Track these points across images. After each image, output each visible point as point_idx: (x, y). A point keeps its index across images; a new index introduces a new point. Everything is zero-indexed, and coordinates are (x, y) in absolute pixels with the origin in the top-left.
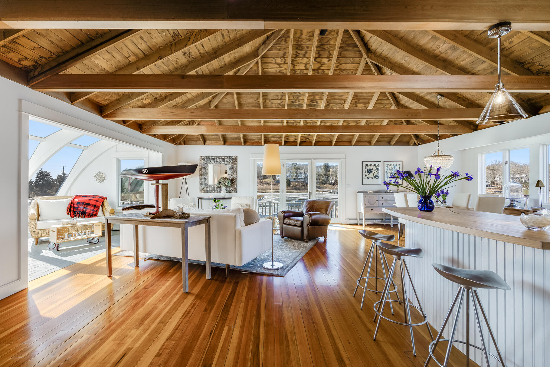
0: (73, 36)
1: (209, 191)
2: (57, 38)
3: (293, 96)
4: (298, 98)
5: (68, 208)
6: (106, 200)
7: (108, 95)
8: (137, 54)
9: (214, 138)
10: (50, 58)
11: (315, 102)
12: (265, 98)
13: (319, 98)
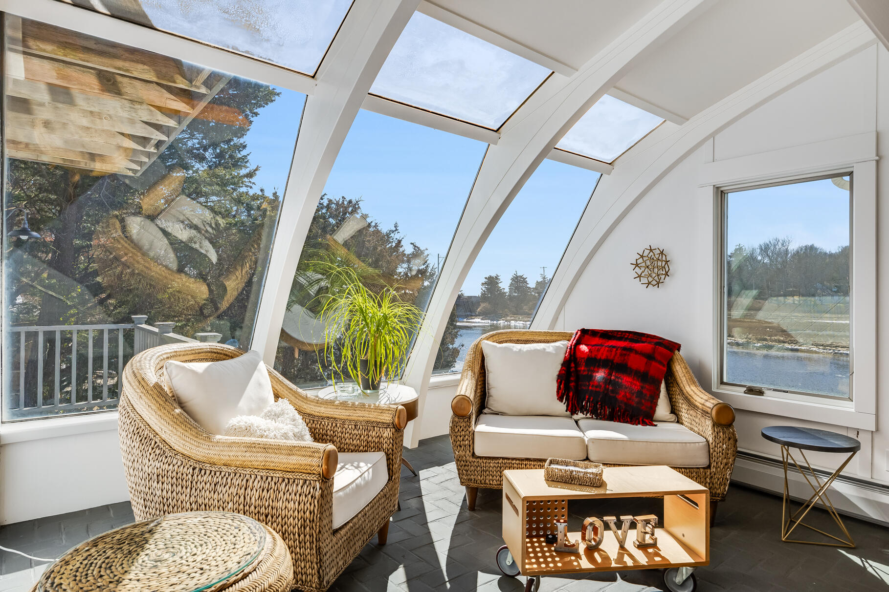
6: (677, 352)
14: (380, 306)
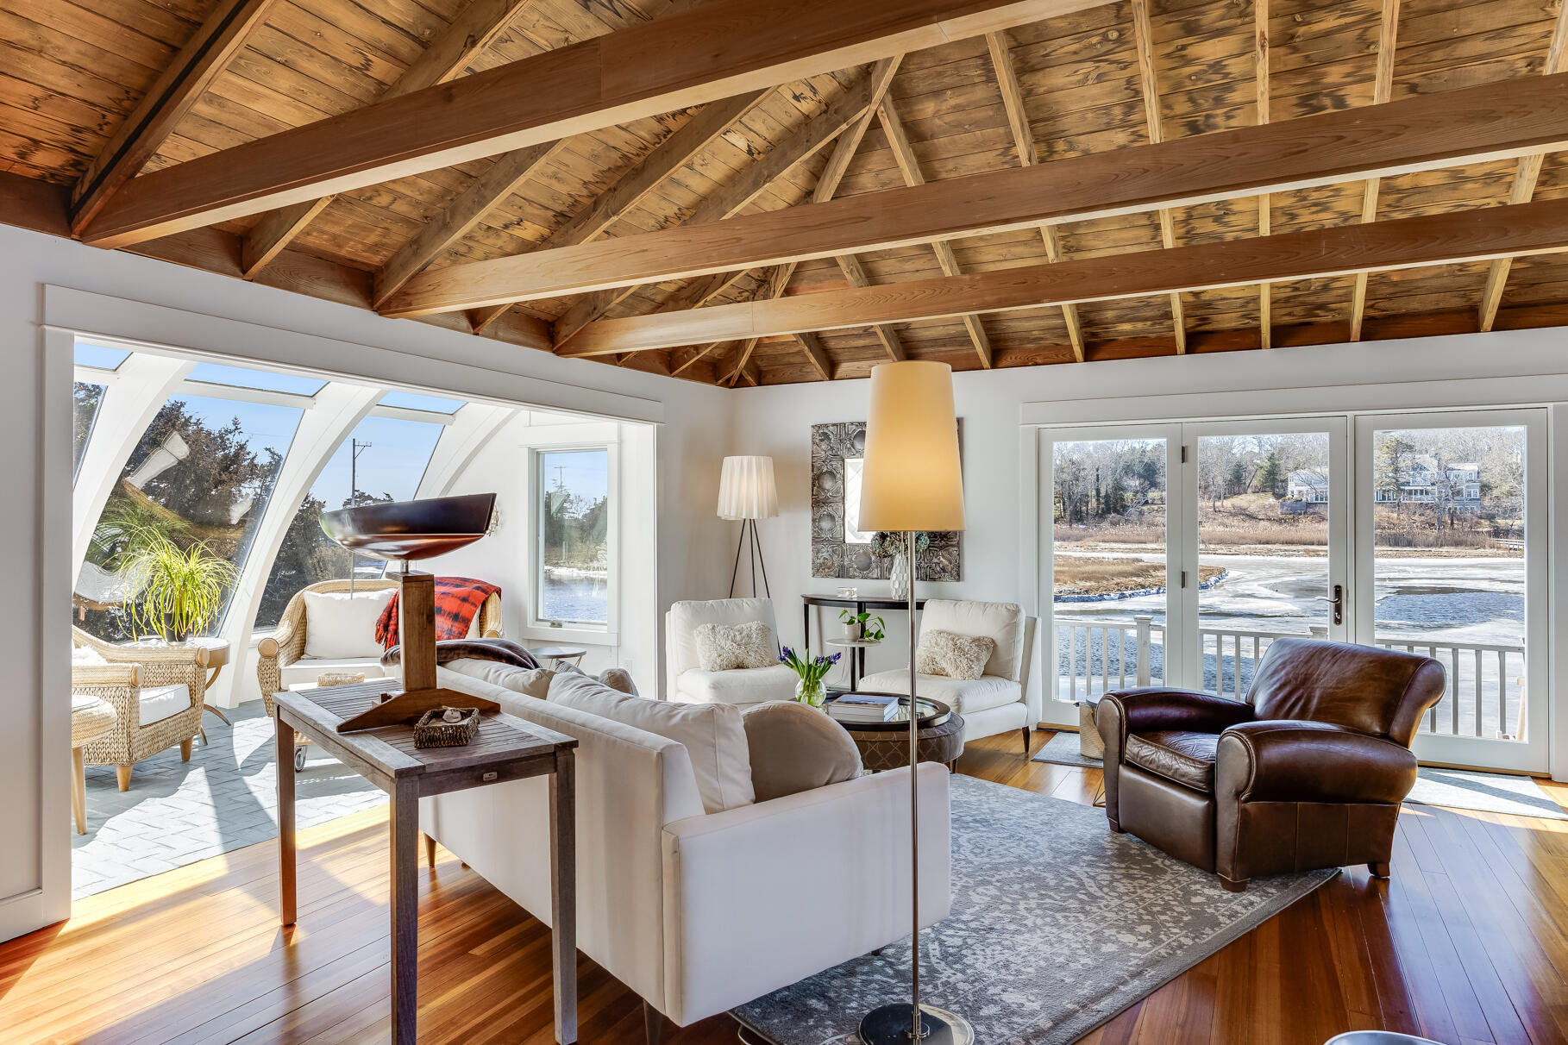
0: (123, 29)
1: (848, 572)
2: (83, 48)
3: (1189, 92)
4: (1219, 101)
5: (379, 623)
6: (495, 596)
7: (371, 231)
8: (390, 47)
9: (865, 347)
10: (105, 127)
11: (1327, 101)
12: (1044, 135)
13: (1348, 75)
14: (187, 562)
